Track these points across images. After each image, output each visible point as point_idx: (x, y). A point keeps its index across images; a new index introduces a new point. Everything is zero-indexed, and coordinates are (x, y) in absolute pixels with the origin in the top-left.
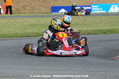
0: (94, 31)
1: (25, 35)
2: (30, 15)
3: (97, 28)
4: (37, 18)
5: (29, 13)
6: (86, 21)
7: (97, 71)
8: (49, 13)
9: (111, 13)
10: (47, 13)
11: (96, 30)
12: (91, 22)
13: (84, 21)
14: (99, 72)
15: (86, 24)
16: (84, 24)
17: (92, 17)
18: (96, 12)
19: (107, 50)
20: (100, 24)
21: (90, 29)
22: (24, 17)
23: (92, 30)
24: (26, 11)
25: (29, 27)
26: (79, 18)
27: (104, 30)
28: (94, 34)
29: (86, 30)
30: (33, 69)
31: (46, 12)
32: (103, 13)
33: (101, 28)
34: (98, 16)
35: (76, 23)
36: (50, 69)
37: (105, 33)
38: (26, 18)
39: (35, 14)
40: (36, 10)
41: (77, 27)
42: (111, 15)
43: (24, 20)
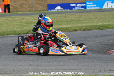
0: (89, 27)
1: (23, 32)
2: (28, 12)
3: (91, 24)
4: (34, 16)
5: (26, 11)
6: (80, 17)
7: (92, 65)
8: (46, 11)
9: (105, 9)
10: (44, 11)
11: (90, 26)
12: (85, 18)
13: (79, 17)
14: (94, 66)
15: (81, 21)
16: (79, 21)
17: (87, 13)
18: (90, 8)
19: (101, 45)
20: (94, 20)
21: (85, 25)
22: (22, 15)
23: (87, 26)
24: (23, 9)
25: (26, 25)
26: (74, 15)
27: (98, 26)
28: (89, 30)
29: (81, 27)
30: (30, 65)
31: (43, 9)
32: (97, 9)
33: (96, 24)
34: (93, 13)
35: (72, 19)
36: (47, 65)
37: (99, 28)
38: (23, 16)
39: (32, 12)
40: (33, 8)
41: (72, 24)
42: (105, 11)
43: (21, 18)
